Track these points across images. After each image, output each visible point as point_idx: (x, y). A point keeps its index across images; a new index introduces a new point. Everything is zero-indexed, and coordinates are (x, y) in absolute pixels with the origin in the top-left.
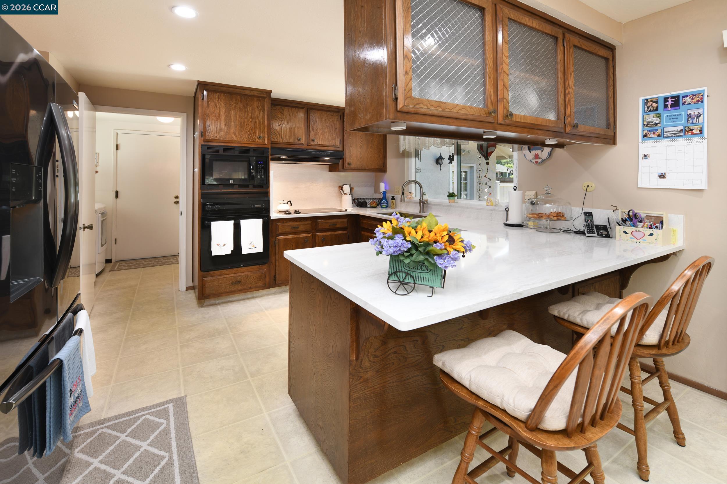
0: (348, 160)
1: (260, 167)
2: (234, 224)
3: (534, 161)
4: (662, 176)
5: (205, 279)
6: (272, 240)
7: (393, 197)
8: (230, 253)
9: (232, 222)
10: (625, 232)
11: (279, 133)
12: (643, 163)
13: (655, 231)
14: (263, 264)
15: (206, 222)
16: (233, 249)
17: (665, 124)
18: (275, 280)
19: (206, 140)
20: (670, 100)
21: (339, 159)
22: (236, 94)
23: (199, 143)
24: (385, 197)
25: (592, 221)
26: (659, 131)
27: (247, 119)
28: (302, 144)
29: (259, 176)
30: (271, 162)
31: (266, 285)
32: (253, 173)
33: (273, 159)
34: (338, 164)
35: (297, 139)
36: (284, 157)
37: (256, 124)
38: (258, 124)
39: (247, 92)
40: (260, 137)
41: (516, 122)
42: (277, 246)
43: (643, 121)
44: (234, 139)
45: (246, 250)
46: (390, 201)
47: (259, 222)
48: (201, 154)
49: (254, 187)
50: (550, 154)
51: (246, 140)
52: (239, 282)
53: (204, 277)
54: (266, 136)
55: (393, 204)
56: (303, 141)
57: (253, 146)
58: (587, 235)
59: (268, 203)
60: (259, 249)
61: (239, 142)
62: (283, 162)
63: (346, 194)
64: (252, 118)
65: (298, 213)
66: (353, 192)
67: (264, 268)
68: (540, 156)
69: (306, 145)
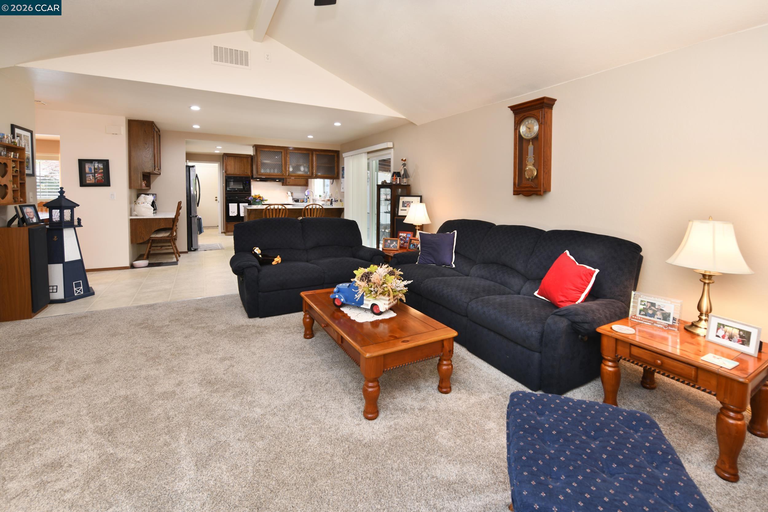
0: (289, 181)
2: (238, 205)
8: (236, 215)
15: (227, 203)
19: (227, 174)
22: (237, 157)
23: (225, 175)
27: (242, 165)
29: (247, 186)
32: (244, 186)
33: (252, 180)
39: (242, 156)
40: (247, 172)
45: (241, 214)
48: (226, 179)
49: (245, 192)
53: (227, 224)
57: (244, 175)
61: (239, 174)
62: (257, 181)
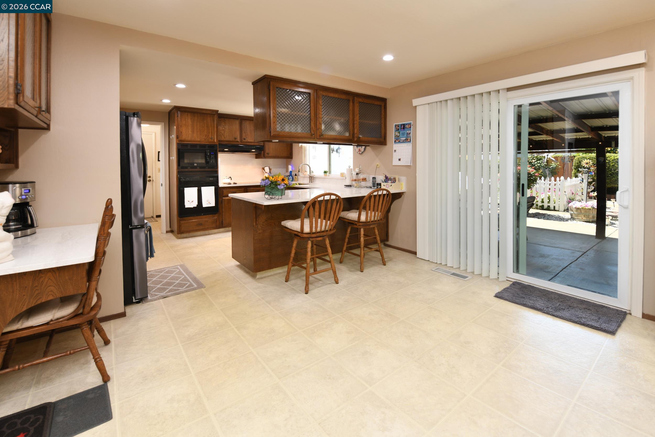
0: (267, 151)
1: (212, 156)
2: (198, 190)
3: (359, 152)
4: (400, 160)
5: (181, 222)
6: (220, 200)
7: (296, 174)
8: (196, 206)
9: (196, 188)
10: (384, 185)
11: (223, 135)
12: (394, 154)
13: (393, 184)
14: (215, 214)
15: (181, 188)
16: (197, 204)
17: (401, 136)
18: (222, 224)
19: (180, 141)
20: (402, 126)
21: (262, 151)
22: (197, 113)
23: (176, 142)
24: (291, 174)
25: (375, 181)
26: (399, 139)
27: (204, 127)
28: (238, 142)
29: (211, 161)
30: (219, 152)
31: (217, 226)
32: (208, 159)
33: (219, 151)
34: (261, 153)
35: (234, 138)
36: (226, 150)
37: (210, 130)
38: (210, 131)
39: (204, 112)
40: (212, 138)
41: (325, 138)
42: (223, 203)
43: (395, 135)
44: (197, 140)
45: (205, 205)
46: (294, 177)
47: (212, 189)
48: (177, 149)
49: (209, 168)
50: (365, 149)
51: (203, 140)
52: (201, 224)
53: (180, 220)
54: (215, 137)
55: (296, 179)
56: (238, 139)
57: (208, 143)
58: (372, 188)
59: (217, 177)
60: (213, 204)
61: (199, 141)
62: (226, 153)
63: (266, 173)
64: (207, 127)
65: (236, 184)
66: (272, 171)
67: (216, 217)
68: (361, 150)
69: (240, 142)
